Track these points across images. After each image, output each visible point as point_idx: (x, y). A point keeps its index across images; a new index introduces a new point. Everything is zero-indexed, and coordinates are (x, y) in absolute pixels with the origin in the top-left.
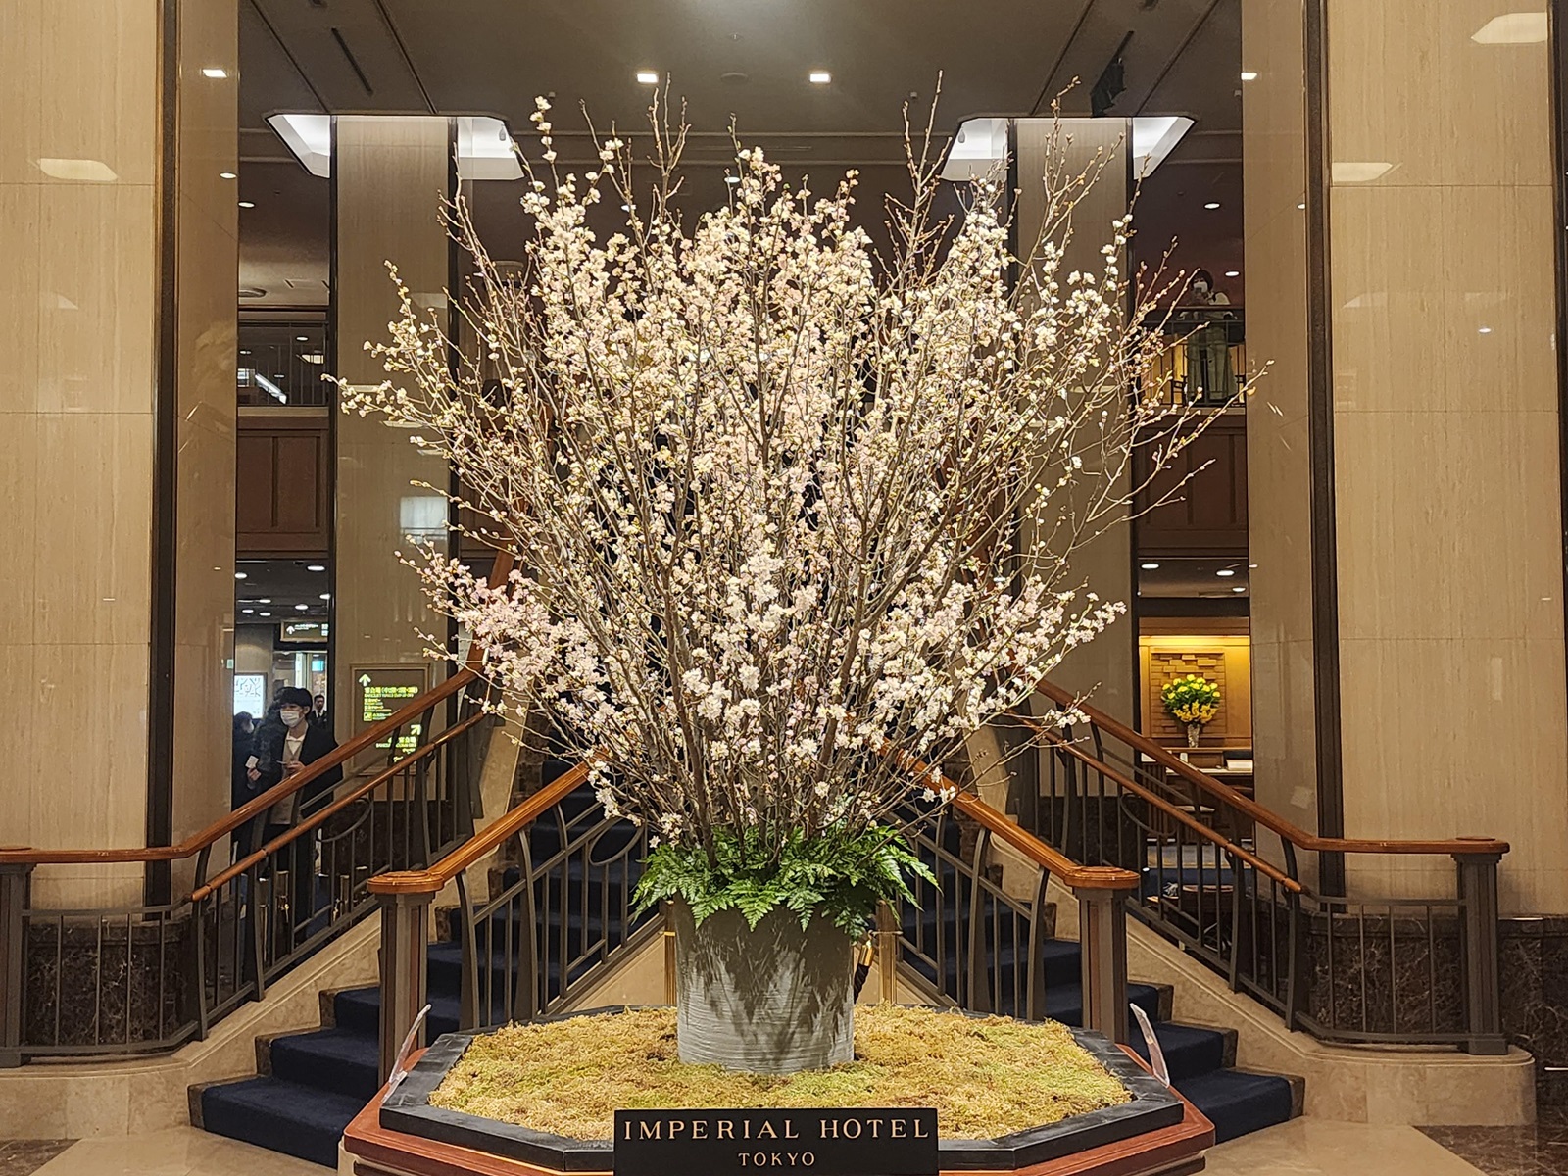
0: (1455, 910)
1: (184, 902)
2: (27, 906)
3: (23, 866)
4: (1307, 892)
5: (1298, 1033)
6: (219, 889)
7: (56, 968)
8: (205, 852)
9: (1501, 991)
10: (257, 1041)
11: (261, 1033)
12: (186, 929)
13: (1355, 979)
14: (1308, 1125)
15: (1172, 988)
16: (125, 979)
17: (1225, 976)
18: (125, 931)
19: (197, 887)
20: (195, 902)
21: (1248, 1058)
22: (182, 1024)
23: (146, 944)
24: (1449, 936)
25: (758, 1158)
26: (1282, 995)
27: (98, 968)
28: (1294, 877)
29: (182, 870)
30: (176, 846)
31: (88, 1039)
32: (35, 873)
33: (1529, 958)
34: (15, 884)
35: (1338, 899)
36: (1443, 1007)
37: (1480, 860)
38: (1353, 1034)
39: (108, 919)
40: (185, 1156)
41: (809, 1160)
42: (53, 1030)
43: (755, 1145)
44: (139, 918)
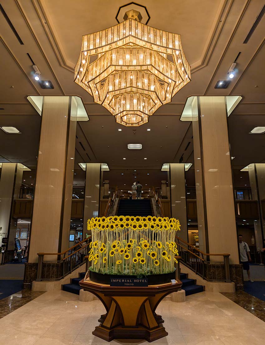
0: (224, 263)
1: (62, 260)
2: (43, 260)
3: (42, 255)
4: (205, 261)
5: (204, 280)
6: (66, 259)
7: (46, 269)
8: (65, 254)
9: (230, 274)
10: (70, 279)
12: (62, 264)
13: (211, 273)
14: (206, 292)
15: (188, 274)
16: (54, 270)
17: (195, 272)
18: (55, 264)
19: (64, 258)
20: (64, 260)
21: (198, 283)
22: (61, 276)
23: (57, 266)
24: (223, 267)
25: (127, 284)
26: (202, 275)
27: (51, 269)
28: (203, 259)
29: (62, 256)
30: (61, 253)
31: (49, 278)
32: (44, 256)
33: (234, 270)
34: (42, 258)
35: (209, 262)
36: (223, 276)
37: (226, 257)
38: (211, 280)
39: (53, 262)
40: (60, 294)
41: (133, 284)
42: (45, 277)
43: (126, 283)
44: (56, 262)
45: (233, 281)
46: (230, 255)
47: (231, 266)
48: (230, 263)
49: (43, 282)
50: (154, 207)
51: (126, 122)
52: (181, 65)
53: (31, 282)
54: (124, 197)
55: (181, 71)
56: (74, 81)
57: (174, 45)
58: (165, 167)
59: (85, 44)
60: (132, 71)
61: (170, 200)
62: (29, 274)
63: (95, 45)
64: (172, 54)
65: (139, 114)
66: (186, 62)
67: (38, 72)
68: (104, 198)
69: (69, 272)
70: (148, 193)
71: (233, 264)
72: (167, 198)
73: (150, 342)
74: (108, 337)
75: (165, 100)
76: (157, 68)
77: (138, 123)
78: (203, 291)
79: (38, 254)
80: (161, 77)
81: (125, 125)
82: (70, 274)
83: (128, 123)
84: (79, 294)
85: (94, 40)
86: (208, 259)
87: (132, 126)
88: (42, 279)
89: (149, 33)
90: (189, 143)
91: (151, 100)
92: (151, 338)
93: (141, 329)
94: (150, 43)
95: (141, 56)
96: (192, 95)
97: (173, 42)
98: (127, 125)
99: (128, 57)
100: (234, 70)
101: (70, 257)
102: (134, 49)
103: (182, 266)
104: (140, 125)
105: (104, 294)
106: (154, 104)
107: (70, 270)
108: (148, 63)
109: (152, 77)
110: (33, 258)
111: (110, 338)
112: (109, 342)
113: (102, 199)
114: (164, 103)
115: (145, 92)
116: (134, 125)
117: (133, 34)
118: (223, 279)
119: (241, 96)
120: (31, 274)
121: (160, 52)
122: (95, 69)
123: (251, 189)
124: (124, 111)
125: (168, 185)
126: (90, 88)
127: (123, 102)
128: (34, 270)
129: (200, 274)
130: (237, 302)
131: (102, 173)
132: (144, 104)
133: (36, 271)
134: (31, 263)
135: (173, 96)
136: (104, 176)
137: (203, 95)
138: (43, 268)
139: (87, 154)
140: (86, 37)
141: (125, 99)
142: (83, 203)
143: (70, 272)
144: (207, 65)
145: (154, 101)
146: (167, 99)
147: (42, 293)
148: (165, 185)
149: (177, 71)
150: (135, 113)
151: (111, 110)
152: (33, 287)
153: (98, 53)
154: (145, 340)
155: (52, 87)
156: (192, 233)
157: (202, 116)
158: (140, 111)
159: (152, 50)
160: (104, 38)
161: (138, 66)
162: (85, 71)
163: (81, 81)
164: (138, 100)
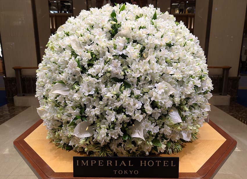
0: (222, 76)
2: (21, 74)
25: (120, 172)
32: (22, 70)
34: (19, 72)
37: (227, 69)
45: (229, 94)
46: (231, 68)
47: (230, 79)
48: (230, 76)
49: (26, 97)
62: (10, 88)
79: (13, 68)
88: (24, 94)
134: (9, 78)
147: (24, 108)
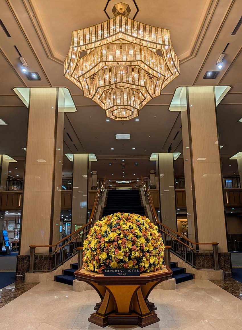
0: (213, 252)
1: (54, 252)
2: (35, 253)
3: (34, 247)
4: (194, 250)
5: (194, 268)
6: (58, 250)
7: (38, 261)
8: (57, 246)
9: (219, 262)
10: (62, 270)
11: (63, 269)
12: (54, 255)
13: (201, 261)
14: (195, 280)
15: (178, 263)
16: (46, 262)
17: (185, 261)
18: (46, 256)
19: (55, 250)
21: (187, 272)
22: (53, 268)
23: (49, 258)
24: (212, 255)
25: (120, 274)
26: (192, 263)
27: (43, 261)
28: (193, 248)
29: (54, 248)
30: (53, 245)
31: (42, 270)
33: (222, 258)
34: (33, 250)
35: (198, 251)
36: (212, 264)
37: (215, 245)
38: (201, 268)
39: (44, 254)
40: (53, 284)
41: (125, 274)
42: (37, 269)
43: (119, 272)
44: (48, 254)
45: (222, 269)
46: (218, 244)
47: (219, 254)
48: (219, 252)
49: (36, 274)
50: (143, 197)
51: (116, 117)
52: (170, 58)
53: (23, 274)
54: (112, 187)
55: (170, 64)
56: (64, 76)
57: (163, 40)
58: (154, 157)
59: (76, 39)
60: (122, 66)
61: (158, 190)
62: (21, 266)
63: (85, 40)
64: (161, 49)
65: (129, 109)
66: (175, 56)
67: (26, 64)
68: (92, 189)
69: (60, 264)
70: (136, 182)
71: (222, 252)
72: (155, 188)
73: (142, 327)
74: (103, 323)
75: (155, 93)
76: (147, 63)
77: (128, 117)
78: (192, 279)
79: (29, 247)
80: (151, 72)
81: (115, 119)
82: (62, 265)
83: (118, 117)
84: (72, 285)
85: (85, 35)
86: (197, 248)
87: (122, 119)
88: (35, 271)
89: (139, 29)
90: (178, 132)
91: (141, 94)
92: (143, 324)
93: (133, 315)
94: (140, 39)
95: (131, 52)
96: (181, 85)
97: (163, 37)
98: (117, 119)
99: (118, 52)
100: (222, 60)
101: (61, 249)
102: (124, 45)
103: (172, 255)
104: (130, 119)
105: (97, 284)
106: (144, 98)
107: (62, 262)
108: (138, 59)
109: (142, 72)
110: (24, 250)
111: (105, 324)
112: (103, 327)
113: (90, 190)
114: (154, 96)
115: (135, 87)
116: (124, 119)
117: (123, 30)
118: (212, 267)
119: (230, 86)
120: (24, 266)
121: (149, 47)
122: (85, 64)
123: (239, 178)
124: (114, 106)
125: (157, 174)
126: (80, 82)
127: (113, 97)
128: (27, 263)
129: (190, 263)
130: (225, 289)
131: (90, 163)
132: (134, 98)
133: (28, 263)
134: (23, 256)
135: (162, 89)
136: (92, 167)
137: (192, 85)
138: (35, 260)
139: (74, 144)
140: (75, 33)
141: (115, 93)
142: (71, 194)
143: (62, 263)
144: (196, 56)
145: (144, 95)
146: (156, 92)
147: (35, 284)
148: (154, 175)
149: (166, 64)
150: (125, 107)
151: (101, 104)
152: (25, 278)
153: (88, 49)
154: (138, 326)
155: (39, 79)
156: (181, 222)
157: (191, 106)
158: (130, 106)
159: (142, 46)
160: (94, 34)
161: (128, 61)
162: (75, 66)
163: (71, 76)
164: (129, 94)
